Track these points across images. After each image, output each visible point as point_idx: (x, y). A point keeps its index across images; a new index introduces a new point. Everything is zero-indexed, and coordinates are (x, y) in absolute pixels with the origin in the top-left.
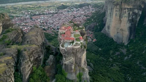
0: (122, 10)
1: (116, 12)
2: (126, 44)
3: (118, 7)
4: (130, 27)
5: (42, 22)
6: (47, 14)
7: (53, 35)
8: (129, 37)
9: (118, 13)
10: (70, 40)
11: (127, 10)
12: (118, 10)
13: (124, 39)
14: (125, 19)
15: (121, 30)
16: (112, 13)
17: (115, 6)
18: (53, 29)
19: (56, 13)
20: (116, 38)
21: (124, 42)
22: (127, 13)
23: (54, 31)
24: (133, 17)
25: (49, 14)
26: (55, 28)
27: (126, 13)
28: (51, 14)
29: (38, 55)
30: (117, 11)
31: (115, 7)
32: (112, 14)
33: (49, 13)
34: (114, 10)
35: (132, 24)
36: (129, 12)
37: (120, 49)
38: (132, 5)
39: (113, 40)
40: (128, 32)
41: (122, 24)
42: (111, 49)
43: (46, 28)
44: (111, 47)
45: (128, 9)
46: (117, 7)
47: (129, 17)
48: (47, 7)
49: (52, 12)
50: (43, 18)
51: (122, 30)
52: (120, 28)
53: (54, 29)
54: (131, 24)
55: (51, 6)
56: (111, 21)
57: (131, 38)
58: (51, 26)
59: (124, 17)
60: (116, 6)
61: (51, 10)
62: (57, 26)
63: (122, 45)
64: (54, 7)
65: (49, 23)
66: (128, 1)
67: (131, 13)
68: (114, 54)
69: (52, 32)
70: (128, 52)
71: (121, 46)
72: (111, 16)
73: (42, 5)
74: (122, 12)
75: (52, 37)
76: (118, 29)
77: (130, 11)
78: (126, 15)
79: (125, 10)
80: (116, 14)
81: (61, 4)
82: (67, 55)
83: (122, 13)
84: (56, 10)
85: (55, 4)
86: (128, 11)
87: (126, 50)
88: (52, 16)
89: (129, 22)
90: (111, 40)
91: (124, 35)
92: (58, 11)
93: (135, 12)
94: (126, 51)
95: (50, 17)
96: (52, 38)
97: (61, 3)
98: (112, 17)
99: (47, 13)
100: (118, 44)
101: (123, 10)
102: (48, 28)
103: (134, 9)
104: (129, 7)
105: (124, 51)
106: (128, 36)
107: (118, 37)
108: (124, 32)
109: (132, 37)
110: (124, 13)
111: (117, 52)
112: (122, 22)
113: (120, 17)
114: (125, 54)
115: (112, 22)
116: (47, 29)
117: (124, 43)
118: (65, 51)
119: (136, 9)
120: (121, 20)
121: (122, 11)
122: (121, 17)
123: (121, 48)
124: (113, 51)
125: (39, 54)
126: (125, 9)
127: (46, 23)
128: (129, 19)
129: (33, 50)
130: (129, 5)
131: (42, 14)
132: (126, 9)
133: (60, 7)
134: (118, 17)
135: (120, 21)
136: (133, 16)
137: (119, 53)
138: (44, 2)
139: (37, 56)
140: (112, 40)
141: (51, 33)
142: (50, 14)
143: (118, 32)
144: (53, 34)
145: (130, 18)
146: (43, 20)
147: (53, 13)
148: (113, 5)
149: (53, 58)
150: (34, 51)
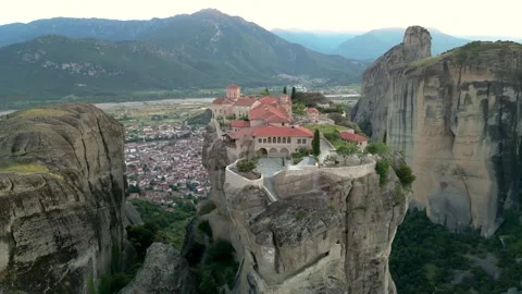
0: (450, 93)
1: (429, 103)
2: (488, 233)
3: (434, 82)
4: (494, 157)
5: (130, 166)
6: (148, 140)
7: (171, 210)
8: (499, 202)
9: (437, 106)
10: (294, 141)
11: (473, 91)
12: (435, 94)
13: (475, 209)
14: (471, 127)
15: (455, 173)
16: (409, 109)
17: (420, 81)
18: (171, 186)
19: (186, 136)
20: (438, 211)
21: (476, 224)
22: (476, 102)
23: (175, 193)
24: (504, 117)
25: (157, 139)
26: (179, 185)
27: (471, 103)
28: (166, 138)
29: (58, 239)
30: (429, 98)
31: (422, 86)
32: (408, 115)
33: (157, 136)
34: (420, 96)
35: (501, 145)
36: (485, 97)
37: (469, 256)
38: (493, 68)
39: (428, 219)
40: (492, 179)
41: (459, 149)
42: (426, 258)
43: (142, 183)
44: (425, 247)
45: (476, 84)
46: (430, 85)
47: (486, 120)
48: (153, 119)
49: (169, 132)
50: (133, 154)
51: (461, 173)
52: (453, 167)
53: (175, 189)
54: (496, 145)
55: (166, 117)
56: (408, 140)
57: (508, 205)
58: (163, 179)
59: (466, 120)
60: (427, 81)
61: (165, 128)
62: (186, 175)
63: (472, 238)
64: (178, 117)
65: (155, 169)
66: (472, 58)
67: (492, 99)
68: (444, 282)
69: (167, 198)
70: (507, 269)
71: (469, 243)
72: (404, 122)
73: (133, 114)
74: (451, 99)
75: (167, 215)
76: (442, 169)
77: (487, 93)
78: (474, 107)
79: (464, 93)
80: (429, 108)
81: (203, 109)
82: (291, 223)
83: (451, 105)
84: (183, 128)
85: (182, 110)
86: (480, 93)
87: (497, 261)
88: (170, 145)
89: (489, 138)
90: (417, 217)
91: (473, 196)
92: (193, 129)
93: (508, 97)
94: (500, 266)
95: (162, 149)
96: (166, 220)
97: (203, 106)
98: (409, 125)
99: (152, 137)
100: (452, 236)
101: (455, 92)
102: (153, 183)
103: (503, 85)
104: (481, 79)
105: (489, 263)
106: (495, 196)
107: (447, 205)
108: (472, 182)
109: (508, 199)
110: (462, 101)
111: (455, 268)
112: (458, 139)
113: (446, 120)
114: (497, 276)
115: (412, 143)
116: (146, 189)
117: (479, 230)
118: (265, 199)
119: (507, 85)
120: (454, 130)
121: (455, 98)
122: (449, 119)
123: (473, 253)
124: (438, 265)
125: (64, 232)
126: (466, 87)
127: (145, 169)
128: (486, 124)
129: (19, 189)
130: (479, 71)
131: (131, 141)
132: (471, 87)
133: (198, 117)
134: (440, 122)
135: (448, 139)
136: (501, 115)
137: (468, 273)
138: (141, 103)
139: (45, 246)
140: (421, 220)
141: (163, 201)
142: (161, 139)
143: (444, 185)
144: (170, 206)
145: (492, 122)
146: (132, 159)
147: (173, 137)
148: (409, 78)
149: (171, 267)
150: (19, 200)
